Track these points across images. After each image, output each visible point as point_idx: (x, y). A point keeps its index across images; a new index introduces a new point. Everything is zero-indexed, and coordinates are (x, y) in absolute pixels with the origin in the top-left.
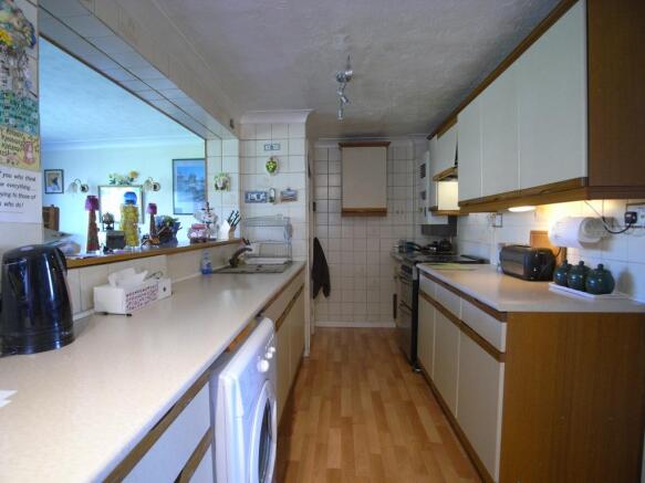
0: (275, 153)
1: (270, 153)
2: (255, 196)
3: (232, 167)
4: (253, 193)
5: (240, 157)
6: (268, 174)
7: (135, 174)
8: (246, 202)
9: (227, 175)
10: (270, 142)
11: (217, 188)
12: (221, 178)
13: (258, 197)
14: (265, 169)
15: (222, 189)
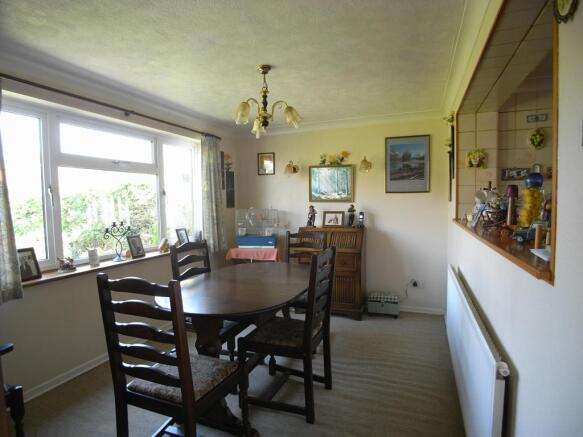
0: (540, 124)
1: (534, 126)
2: (514, 173)
3: (489, 142)
4: (511, 170)
5: (500, 131)
6: (532, 148)
7: (346, 154)
8: (503, 179)
9: (483, 151)
10: (534, 113)
11: (471, 165)
12: (477, 155)
13: (519, 174)
14: (529, 143)
15: (478, 166)
